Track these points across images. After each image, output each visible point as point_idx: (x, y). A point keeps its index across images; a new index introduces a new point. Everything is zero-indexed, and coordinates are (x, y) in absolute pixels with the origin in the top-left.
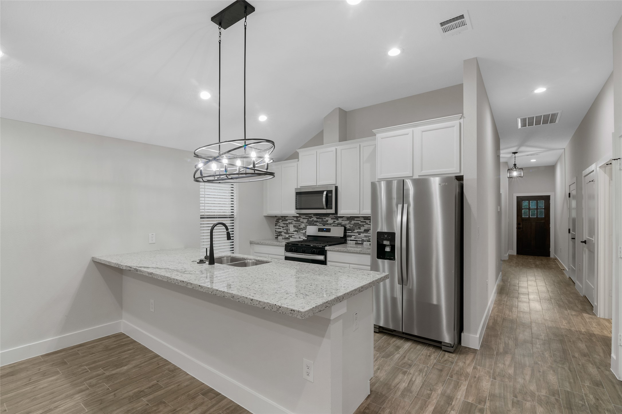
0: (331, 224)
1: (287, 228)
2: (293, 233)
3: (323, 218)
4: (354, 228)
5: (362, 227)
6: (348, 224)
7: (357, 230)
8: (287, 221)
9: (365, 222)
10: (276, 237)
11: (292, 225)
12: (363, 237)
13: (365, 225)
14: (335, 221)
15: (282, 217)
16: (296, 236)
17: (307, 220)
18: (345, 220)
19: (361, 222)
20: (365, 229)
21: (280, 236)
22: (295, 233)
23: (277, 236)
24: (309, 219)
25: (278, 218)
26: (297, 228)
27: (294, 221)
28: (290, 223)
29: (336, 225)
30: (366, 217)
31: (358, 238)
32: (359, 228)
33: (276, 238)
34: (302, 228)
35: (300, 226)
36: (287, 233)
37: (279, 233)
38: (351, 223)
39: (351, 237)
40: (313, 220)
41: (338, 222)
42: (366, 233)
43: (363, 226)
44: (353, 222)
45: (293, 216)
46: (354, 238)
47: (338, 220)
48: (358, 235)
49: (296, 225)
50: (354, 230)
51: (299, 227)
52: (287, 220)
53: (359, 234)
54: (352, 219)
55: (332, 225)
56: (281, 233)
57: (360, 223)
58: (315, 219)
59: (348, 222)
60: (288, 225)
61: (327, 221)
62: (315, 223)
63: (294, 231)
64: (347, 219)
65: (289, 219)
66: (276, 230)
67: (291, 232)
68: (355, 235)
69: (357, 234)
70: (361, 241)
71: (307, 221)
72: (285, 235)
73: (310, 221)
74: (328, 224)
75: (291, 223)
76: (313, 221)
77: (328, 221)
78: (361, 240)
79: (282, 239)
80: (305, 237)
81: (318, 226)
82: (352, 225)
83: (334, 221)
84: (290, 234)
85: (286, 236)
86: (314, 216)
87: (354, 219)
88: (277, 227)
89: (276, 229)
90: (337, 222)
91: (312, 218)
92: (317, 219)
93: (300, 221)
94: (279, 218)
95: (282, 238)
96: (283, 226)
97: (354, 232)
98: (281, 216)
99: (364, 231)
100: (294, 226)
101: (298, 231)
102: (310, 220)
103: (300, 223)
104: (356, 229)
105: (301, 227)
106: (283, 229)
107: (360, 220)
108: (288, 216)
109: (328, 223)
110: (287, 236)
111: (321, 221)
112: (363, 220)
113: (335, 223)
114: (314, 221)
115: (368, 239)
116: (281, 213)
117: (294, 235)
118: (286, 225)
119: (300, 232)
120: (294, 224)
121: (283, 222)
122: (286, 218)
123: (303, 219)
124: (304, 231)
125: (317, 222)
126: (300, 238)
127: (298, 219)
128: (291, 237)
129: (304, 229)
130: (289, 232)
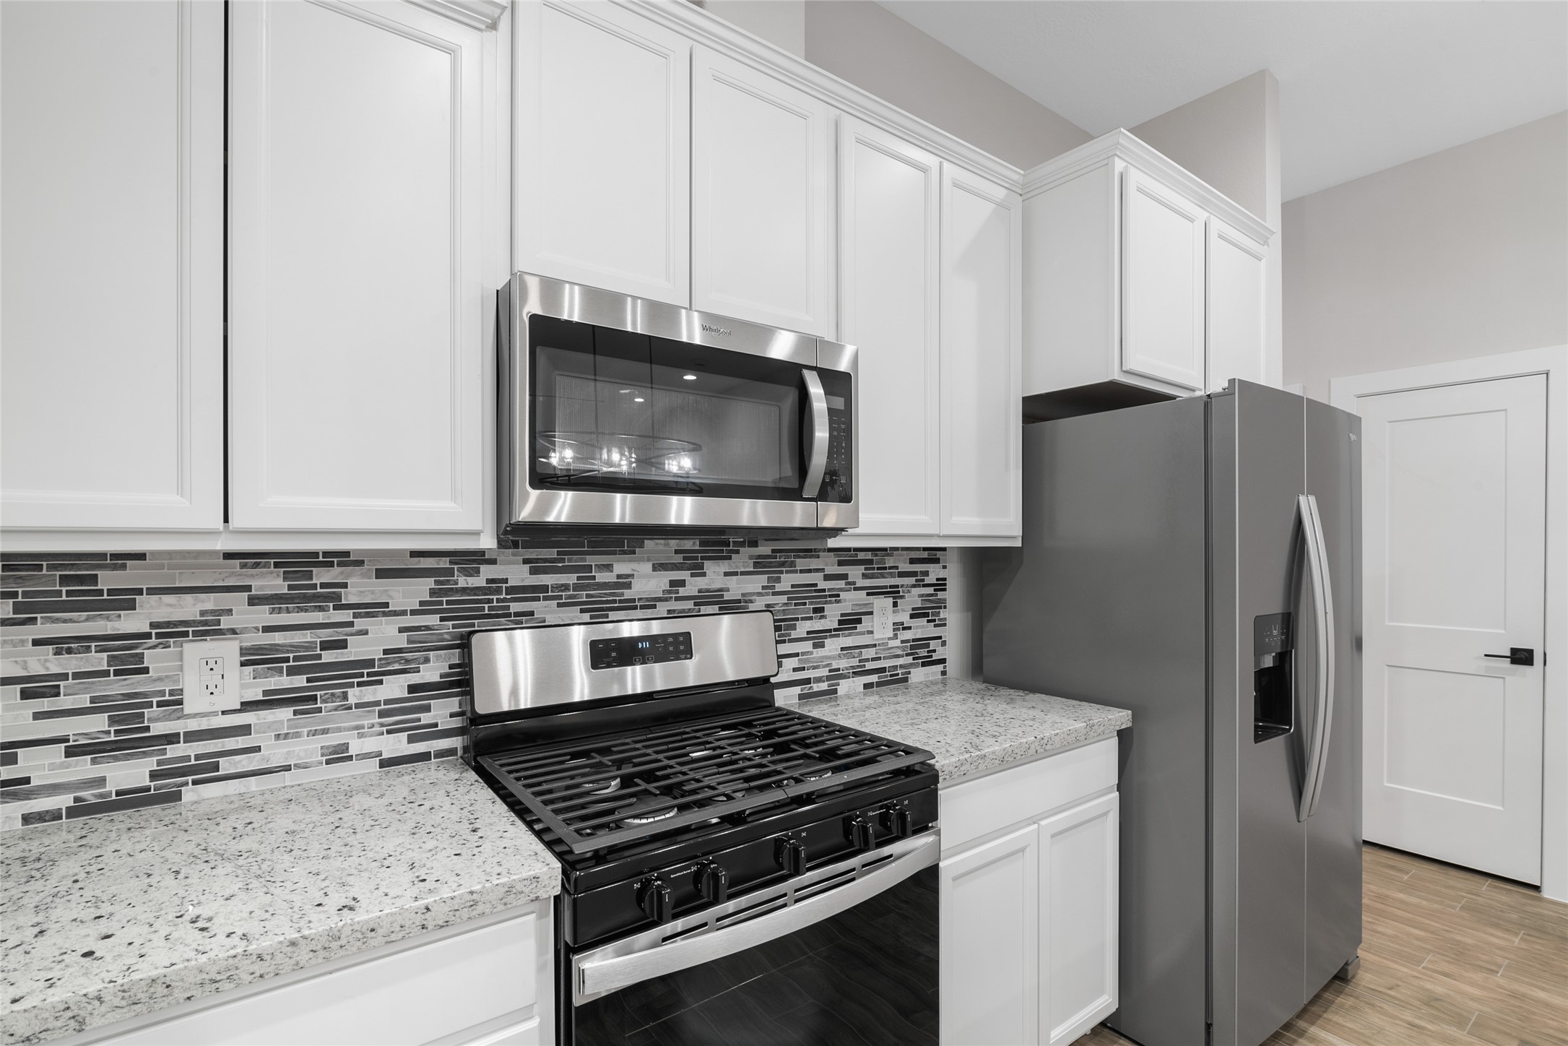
0: (650, 604)
1: (116, 687)
2: (245, 730)
3: (591, 560)
4: (794, 612)
5: (830, 602)
6: (759, 594)
7: (808, 623)
8: (131, 606)
9: (844, 577)
11: (228, 650)
12: (833, 658)
13: (842, 595)
14: (682, 583)
16: (274, 754)
17: (429, 583)
18: (743, 573)
19: (827, 578)
20: (842, 615)
22: (269, 726)
24: (450, 572)
26: (292, 672)
27: (253, 601)
28: (170, 632)
29: (689, 605)
30: (848, 550)
31: (814, 668)
32: (816, 610)
34: (370, 663)
35: (342, 645)
36: (129, 743)
38: (779, 587)
39: (784, 665)
40: (495, 585)
41: (701, 583)
42: (850, 635)
43: (836, 597)
44: (787, 582)
45: (229, 556)
46: (795, 670)
47: (704, 575)
48: (811, 649)
49: (278, 638)
50: (795, 628)
51: (329, 657)
52: (124, 600)
53: (815, 646)
54: (783, 564)
55: (662, 609)
56: (13, 759)
57: (823, 585)
58: (518, 574)
59: (763, 580)
60: (140, 658)
61: (624, 582)
62: (515, 607)
63: (247, 706)
64: (756, 565)
65: (151, 591)
67: (193, 725)
68: (797, 655)
69: (807, 646)
70: (828, 678)
71: (433, 592)
72: (84, 768)
73: (464, 591)
74: (629, 605)
75: (208, 628)
76: (498, 591)
77: (628, 586)
78: (824, 672)
79: (27, 835)
80: (404, 736)
82: (784, 599)
83: (672, 583)
84: (173, 751)
85: (101, 781)
87: (793, 564)
90: (694, 585)
91: (483, 568)
92: (534, 571)
93: (339, 597)
95: (27, 819)
96: (36, 669)
97: (794, 635)
99: (840, 622)
100: (243, 651)
101: (314, 699)
102: (463, 582)
103: (345, 616)
104: (803, 619)
105: (357, 650)
106: (45, 704)
107: (823, 570)
108: (141, 556)
109: (628, 594)
110: (130, 773)
111: (576, 587)
112: (836, 567)
113: (682, 592)
114: (511, 590)
115: (855, 662)
116: (235, 521)
117: (258, 749)
118: (111, 660)
119: (345, 696)
120: (244, 631)
121: (33, 621)
122: (108, 580)
123: (382, 574)
124: (394, 687)
125: (538, 599)
126: (339, 755)
127: (321, 576)
128: (206, 770)
129: (397, 667)
130: (158, 729)
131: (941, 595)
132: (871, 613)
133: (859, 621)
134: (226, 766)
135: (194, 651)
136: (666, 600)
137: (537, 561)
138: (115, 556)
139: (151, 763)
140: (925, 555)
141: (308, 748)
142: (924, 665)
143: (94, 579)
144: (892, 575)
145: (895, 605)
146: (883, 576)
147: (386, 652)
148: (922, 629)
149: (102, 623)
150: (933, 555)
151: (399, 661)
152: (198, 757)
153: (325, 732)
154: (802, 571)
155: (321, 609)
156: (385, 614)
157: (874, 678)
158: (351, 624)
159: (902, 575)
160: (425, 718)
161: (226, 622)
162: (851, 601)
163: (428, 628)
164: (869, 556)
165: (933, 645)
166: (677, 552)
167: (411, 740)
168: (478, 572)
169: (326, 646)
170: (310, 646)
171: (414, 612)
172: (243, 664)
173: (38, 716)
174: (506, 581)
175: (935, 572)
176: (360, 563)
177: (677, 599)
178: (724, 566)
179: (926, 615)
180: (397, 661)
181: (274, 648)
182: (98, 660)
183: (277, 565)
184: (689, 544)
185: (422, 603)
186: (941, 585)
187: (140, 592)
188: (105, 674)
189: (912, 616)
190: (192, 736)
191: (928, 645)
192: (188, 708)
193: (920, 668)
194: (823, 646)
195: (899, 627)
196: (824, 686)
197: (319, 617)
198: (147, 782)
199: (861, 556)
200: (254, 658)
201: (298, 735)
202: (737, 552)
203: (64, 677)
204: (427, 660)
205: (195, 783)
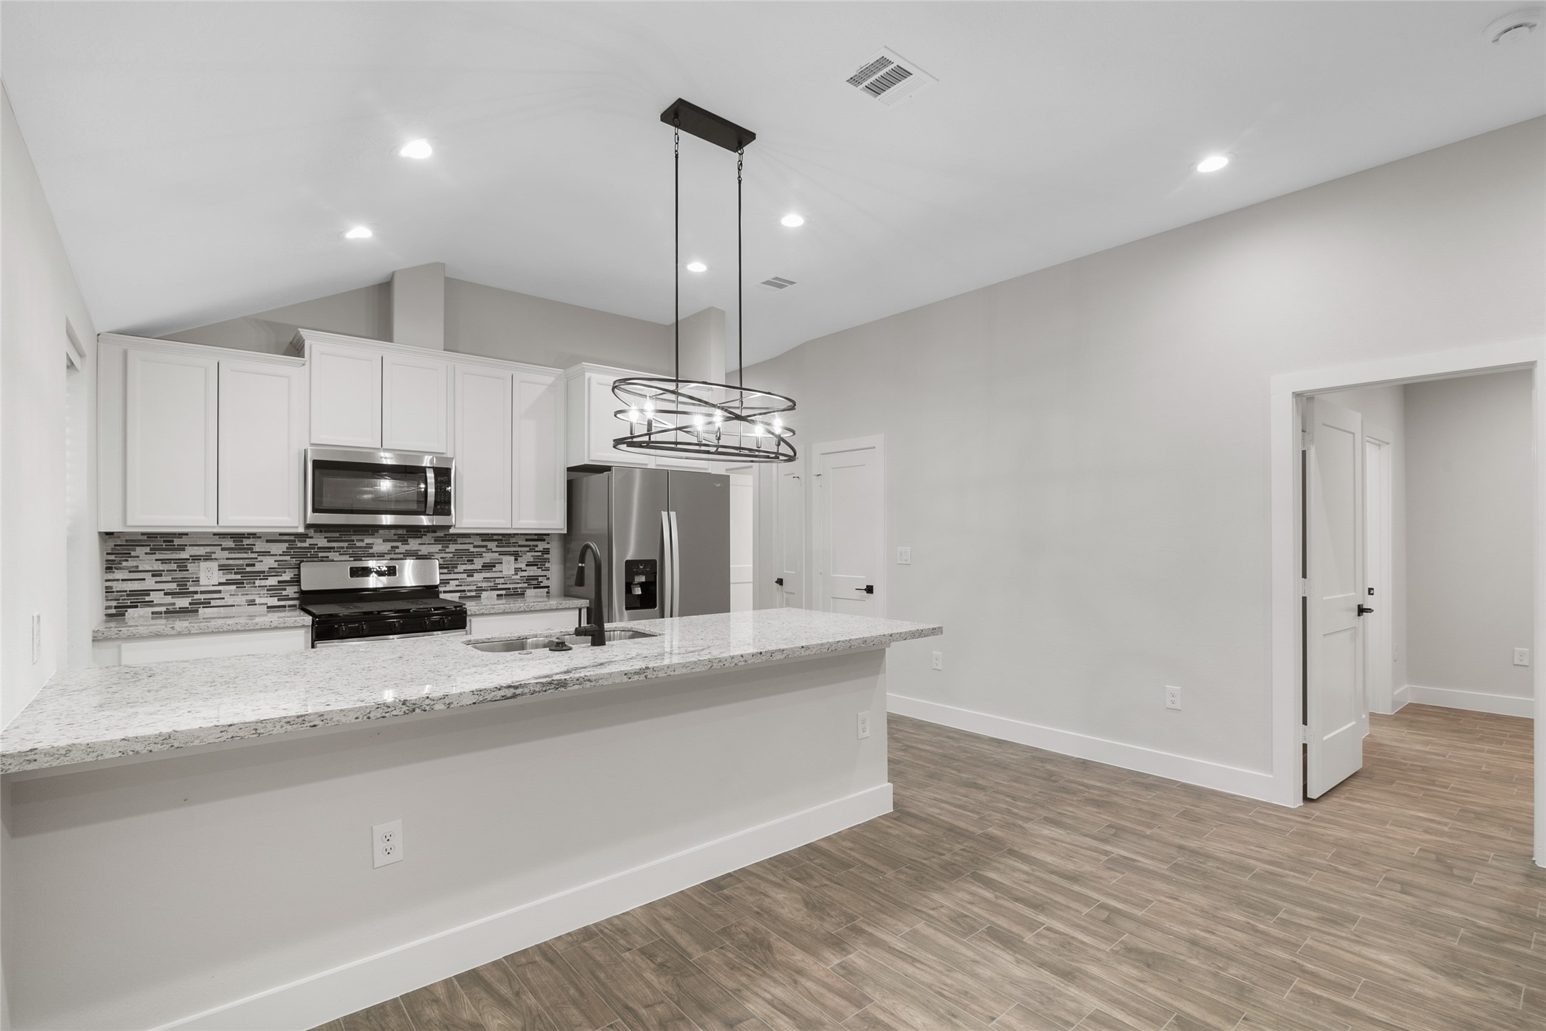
1: (179, 575)
2: (219, 592)
3: (354, 538)
4: (456, 561)
5: (477, 557)
6: (437, 553)
7: (465, 566)
8: (184, 550)
9: (486, 546)
10: (113, 611)
11: (215, 565)
12: (479, 582)
13: (484, 554)
14: (397, 547)
15: (151, 536)
16: (229, 601)
17: (286, 545)
18: (428, 544)
19: (475, 547)
20: (484, 563)
21: (137, 607)
22: (228, 591)
23: (116, 607)
25: (127, 541)
26: (236, 573)
27: (223, 549)
28: (196, 559)
30: (488, 534)
31: (468, 585)
32: (468, 561)
33: (108, 615)
34: (264, 572)
35: (254, 565)
36: (183, 593)
37: (128, 595)
38: (447, 550)
39: (449, 583)
40: (312, 546)
41: (407, 547)
42: (489, 572)
43: (480, 555)
44: (452, 548)
45: (214, 534)
46: (456, 586)
47: (408, 544)
48: (466, 577)
49: (231, 562)
50: (456, 568)
51: (248, 569)
52: (182, 548)
53: (468, 576)
54: (450, 540)
56: (149, 595)
57: (472, 549)
58: (322, 542)
59: (440, 547)
60: (186, 566)
61: (370, 546)
62: (320, 554)
63: (220, 584)
64: (435, 541)
65: (190, 545)
66: (107, 587)
67: (203, 589)
68: (458, 579)
69: (465, 576)
70: (475, 590)
71: (287, 548)
72: (169, 599)
73: (300, 548)
74: (372, 556)
75: (208, 558)
76: (314, 548)
77: (372, 548)
78: (474, 588)
79: (153, 618)
80: (276, 599)
81: (333, 561)
82: (451, 555)
83: (392, 547)
84: (196, 597)
85: (174, 604)
86: (315, 531)
88: (119, 575)
89: (109, 584)
91: (307, 540)
92: (328, 541)
93: (252, 549)
94: (134, 541)
95: (153, 613)
96: (156, 568)
97: (456, 570)
98: (143, 534)
99: (482, 566)
100: (219, 566)
101: (243, 583)
102: (299, 545)
103: (255, 555)
104: (461, 564)
105: (258, 567)
106: (158, 579)
108: (187, 534)
109: (371, 551)
110: (183, 602)
111: (347, 548)
113: (397, 551)
114: (318, 548)
115: (492, 584)
116: (220, 524)
117: (224, 598)
118: (178, 567)
119: (254, 583)
120: (220, 559)
121: (155, 553)
122: (177, 542)
123: (268, 541)
124: (272, 581)
125: (330, 552)
126: (252, 603)
127: (246, 542)
128: (206, 604)
129: (273, 574)
130: (191, 589)
131: (546, 556)
132: (502, 563)
133: (495, 566)
134: (213, 603)
135: (203, 565)
136: (389, 554)
137: (330, 537)
138: (179, 534)
139: (189, 600)
140: (536, 537)
141: (241, 600)
142: (534, 588)
143: (173, 541)
144: (514, 546)
145: (516, 560)
146: (509, 547)
147: (269, 568)
148: (533, 571)
149: (175, 555)
150: (541, 537)
151: (274, 572)
152: (204, 599)
153: (247, 594)
154: (460, 544)
155: (246, 553)
156: (269, 555)
157: (503, 592)
158: (257, 558)
159: (520, 546)
160: (284, 593)
161: (213, 556)
162: (488, 557)
163: (285, 561)
164: (500, 537)
165: (540, 579)
166: (394, 535)
167: (279, 600)
168: (305, 541)
169: (248, 565)
170: (242, 565)
171: (280, 555)
172: (219, 570)
173: (156, 582)
174: (317, 545)
175: (541, 546)
176: (260, 537)
177: (395, 554)
178: (419, 541)
179: (537, 565)
180: (273, 572)
181: (230, 565)
182: (174, 566)
183: (231, 538)
184: (400, 532)
185: (283, 552)
186: (546, 551)
187: (186, 545)
188: (176, 571)
189: (527, 565)
190: (202, 592)
191: (538, 579)
192: (201, 583)
193: (532, 590)
194: (473, 576)
195: (517, 570)
196: (474, 594)
197: (245, 556)
198: (188, 606)
199: (495, 537)
200: (223, 568)
201: (237, 595)
202: (426, 535)
203: (164, 571)
204: (285, 572)
205: (203, 607)
